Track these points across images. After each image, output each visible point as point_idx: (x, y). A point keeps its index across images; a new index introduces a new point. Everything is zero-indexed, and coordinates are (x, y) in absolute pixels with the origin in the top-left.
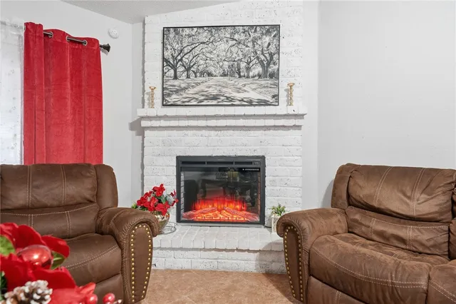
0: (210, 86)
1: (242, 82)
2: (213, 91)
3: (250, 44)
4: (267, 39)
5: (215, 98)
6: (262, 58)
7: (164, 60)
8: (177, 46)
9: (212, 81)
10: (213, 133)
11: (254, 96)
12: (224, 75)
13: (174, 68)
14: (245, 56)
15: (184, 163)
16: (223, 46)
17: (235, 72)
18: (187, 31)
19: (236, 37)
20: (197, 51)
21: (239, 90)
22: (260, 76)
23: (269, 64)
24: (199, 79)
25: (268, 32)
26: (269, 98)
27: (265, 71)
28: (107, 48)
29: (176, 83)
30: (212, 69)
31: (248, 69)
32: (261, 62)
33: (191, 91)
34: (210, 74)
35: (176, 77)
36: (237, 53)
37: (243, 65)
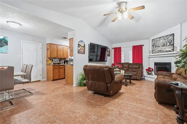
0: (159, 49)
1: (166, 47)
2: (160, 50)
3: (167, 39)
4: (170, 37)
5: (160, 51)
6: (170, 41)
7: (152, 45)
8: (154, 42)
9: (160, 48)
10: (160, 58)
11: (168, 50)
12: (162, 46)
13: (153, 46)
14: (166, 42)
15: (156, 64)
16: (162, 41)
17: (164, 45)
18: (156, 39)
19: (164, 38)
20: (157, 43)
21: (165, 49)
22: (169, 45)
23: (171, 43)
24: (158, 48)
25: (171, 36)
26: (171, 50)
27: (170, 44)
28: (143, 45)
29: (154, 49)
30: (160, 46)
31: (167, 44)
32: (169, 43)
33: (156, 50)
34: (159, 47)
35: (154, 48)
36: (164, 41)
37: (166, 44)
